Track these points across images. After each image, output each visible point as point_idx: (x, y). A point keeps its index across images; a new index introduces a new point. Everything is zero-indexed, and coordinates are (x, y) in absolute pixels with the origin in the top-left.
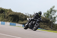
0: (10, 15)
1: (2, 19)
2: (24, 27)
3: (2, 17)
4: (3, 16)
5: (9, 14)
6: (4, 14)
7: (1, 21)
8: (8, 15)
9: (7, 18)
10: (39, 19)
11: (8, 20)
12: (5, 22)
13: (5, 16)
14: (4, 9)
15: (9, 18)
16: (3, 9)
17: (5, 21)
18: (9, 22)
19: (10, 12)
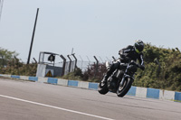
0: (176, 67)
1: (151, 80)
2: (100, 89)
3: (151, 74)
4: (153, 71)
5: (173, 66)
6: (157, 63)
7: (148, 87)
8: (169, 69)
9: (167, 77)
10: (132, 63)
11: (171, 84)
12: (161, 91)
13: (159, 72)
14: (158, 50)
15: (173, 78)
16: (154, 48)
17: (159, 88)
18: (173, 89)
19: (175, 58)
